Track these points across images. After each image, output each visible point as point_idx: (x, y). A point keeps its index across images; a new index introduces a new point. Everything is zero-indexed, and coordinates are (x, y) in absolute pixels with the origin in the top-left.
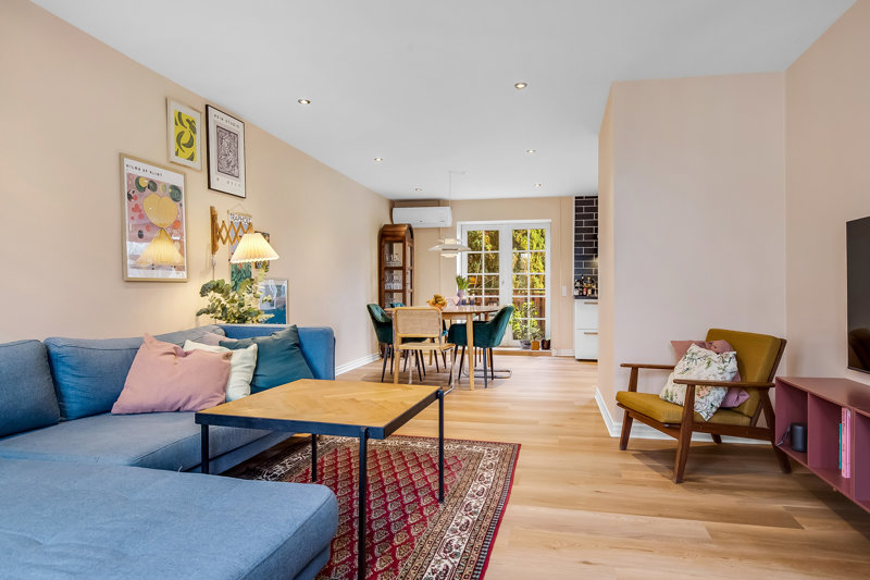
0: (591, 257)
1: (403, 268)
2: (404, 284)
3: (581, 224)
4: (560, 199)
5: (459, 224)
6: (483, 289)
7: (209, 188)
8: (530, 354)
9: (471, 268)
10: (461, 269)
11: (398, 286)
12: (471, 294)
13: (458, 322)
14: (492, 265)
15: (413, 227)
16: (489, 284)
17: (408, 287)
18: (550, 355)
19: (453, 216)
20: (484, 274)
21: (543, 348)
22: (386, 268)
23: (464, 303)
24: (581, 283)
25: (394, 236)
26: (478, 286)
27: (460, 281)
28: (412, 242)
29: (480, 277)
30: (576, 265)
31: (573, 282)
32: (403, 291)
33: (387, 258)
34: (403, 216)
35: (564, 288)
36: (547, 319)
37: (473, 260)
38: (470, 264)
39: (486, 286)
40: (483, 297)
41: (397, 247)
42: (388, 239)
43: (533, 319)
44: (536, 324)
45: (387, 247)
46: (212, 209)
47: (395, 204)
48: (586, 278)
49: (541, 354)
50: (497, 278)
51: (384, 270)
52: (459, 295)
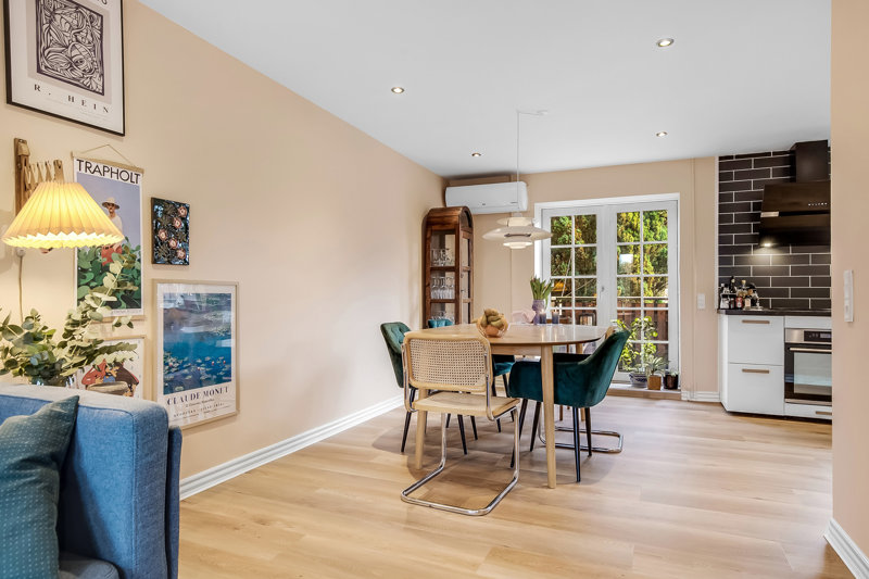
0: (747, 249)
1: (455, 269)
2: (457, 292)
3: (729, 197)
4: (694, 162)
5: (538, 206)
6: (574, 297)
7: (9, 100)
8: (646, 396)
9: (556, 269)
10: (541, 270)
11: (449, 294)
12: (556, 305)
13: (528, 358)
14: (586, 265)
15: (473, 212)
16: (580, 292)
17: (464, 296)
18: (678, 399)
19: (530, 195)
20: (574, 276)
21: (667, 387)
22: (433, 270)
23: (542, 320)
24: (732, 289)
25: (443, 224)
26: (567, 293)
27: (537, 288)
28: (471, 233)
29: (569, 281)
30: (721, 261)
31: (717, 288)
32: (456, 301)
33: (435, 255)
34: (458, 197)
35: (702, 298)
36: (674, 342)
37: (559, 258)
38: (553, 263)
39: (577, 294)
40: (574, 308)
41: (450, 240)
42: (435, 228)
43: (650, 342)
44: (653, 349)
45: (435, 240)
46: (18, 143)
47: (449, 181)
48: (739, 283)
49: (665, 397)
50: (593, 282)
51: (431, 272)
52: (534, 308)
